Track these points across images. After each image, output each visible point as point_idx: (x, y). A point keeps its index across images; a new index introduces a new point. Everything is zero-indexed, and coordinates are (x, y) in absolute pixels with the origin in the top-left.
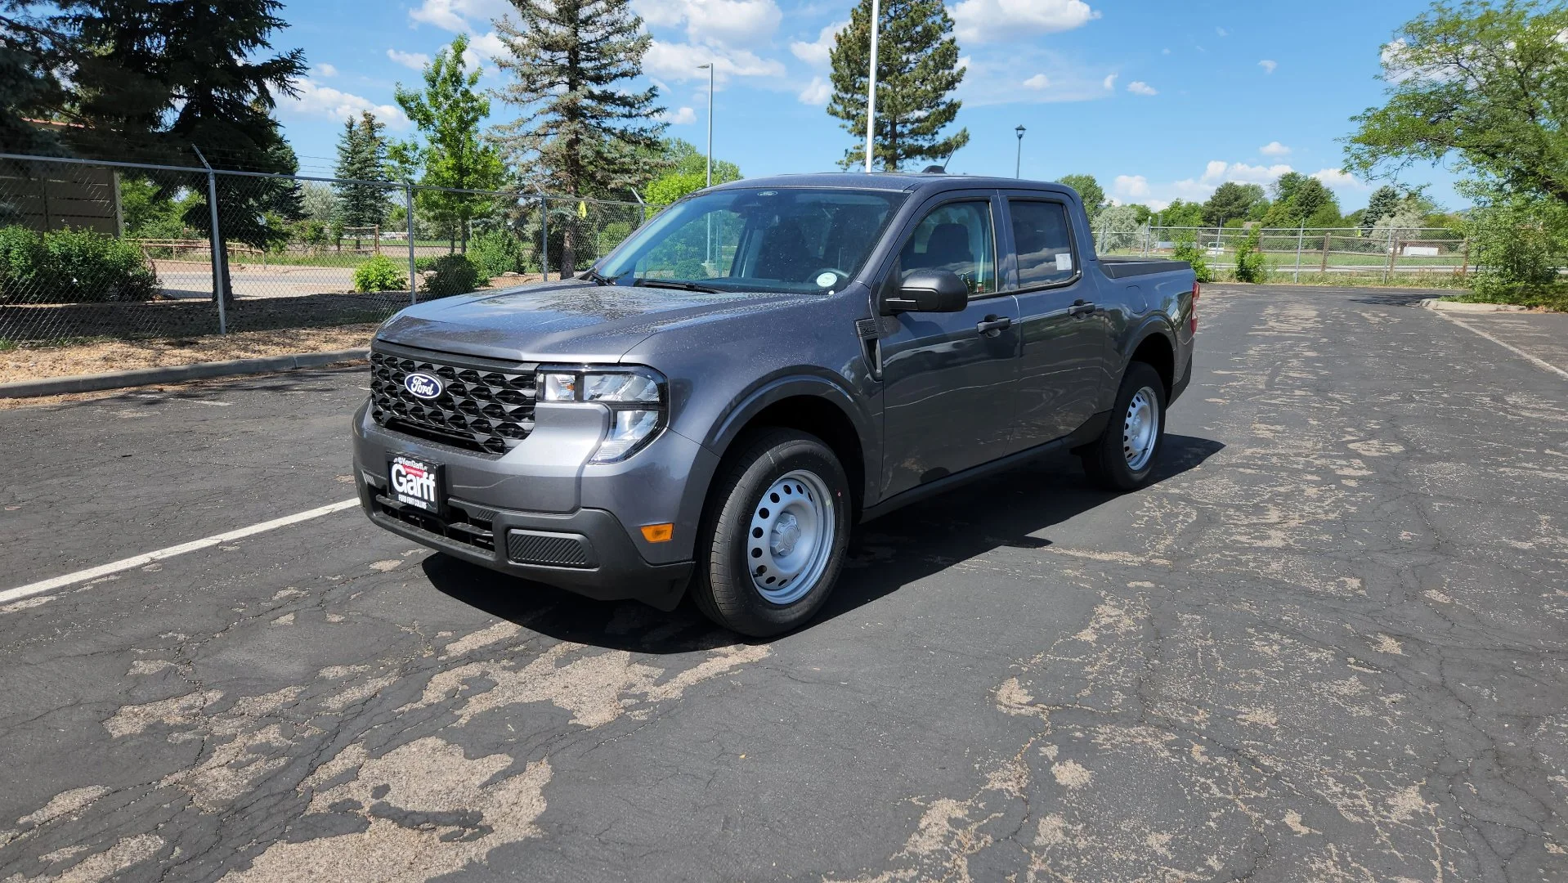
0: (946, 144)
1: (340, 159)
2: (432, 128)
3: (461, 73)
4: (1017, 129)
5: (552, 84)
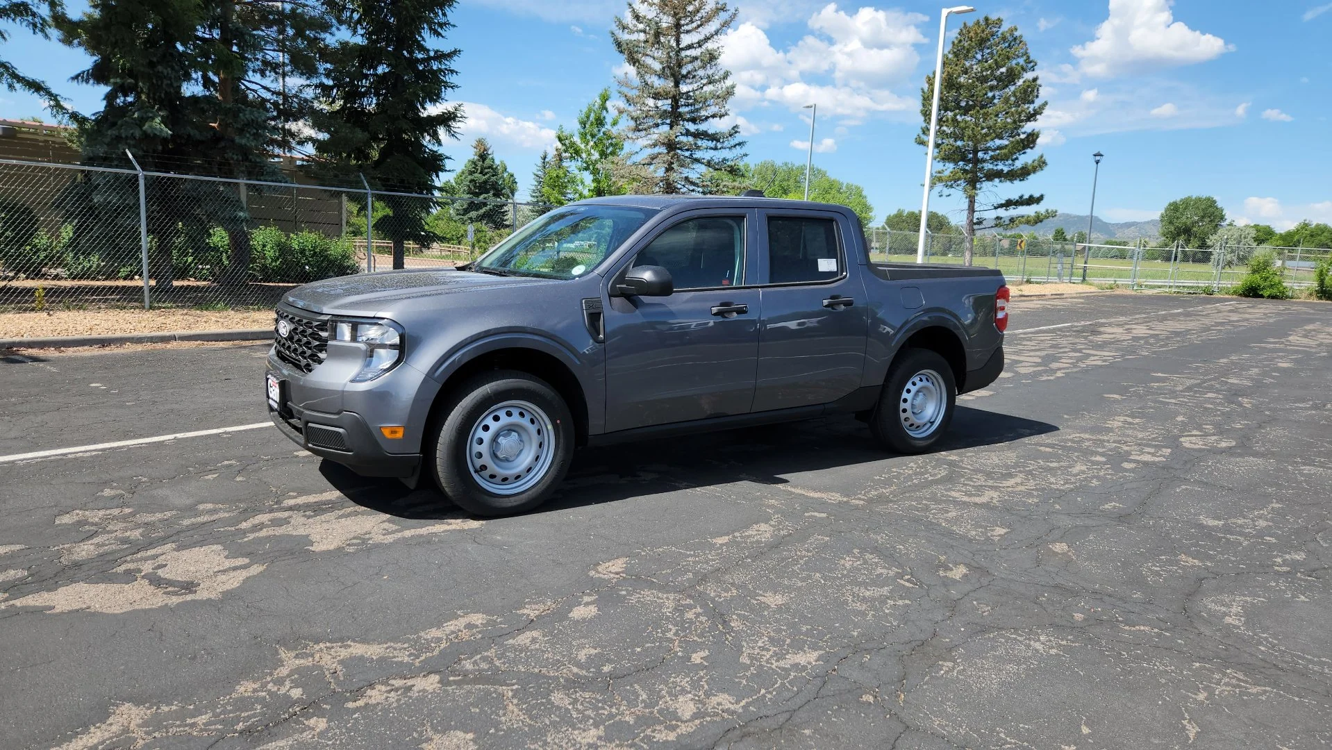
0: (1023, 168)
1: (536, 184)
2: (580, 160)
3: (604, 118)
4: (1095, 155)
5: (657, 125)
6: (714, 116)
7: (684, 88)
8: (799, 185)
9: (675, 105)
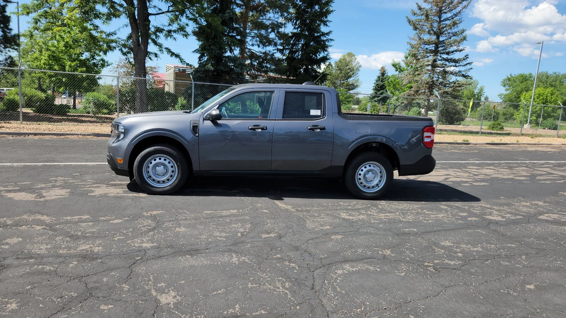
6: (456, 51)
7: (441, 39)
8: (562, 83)
9: (437, 47)
